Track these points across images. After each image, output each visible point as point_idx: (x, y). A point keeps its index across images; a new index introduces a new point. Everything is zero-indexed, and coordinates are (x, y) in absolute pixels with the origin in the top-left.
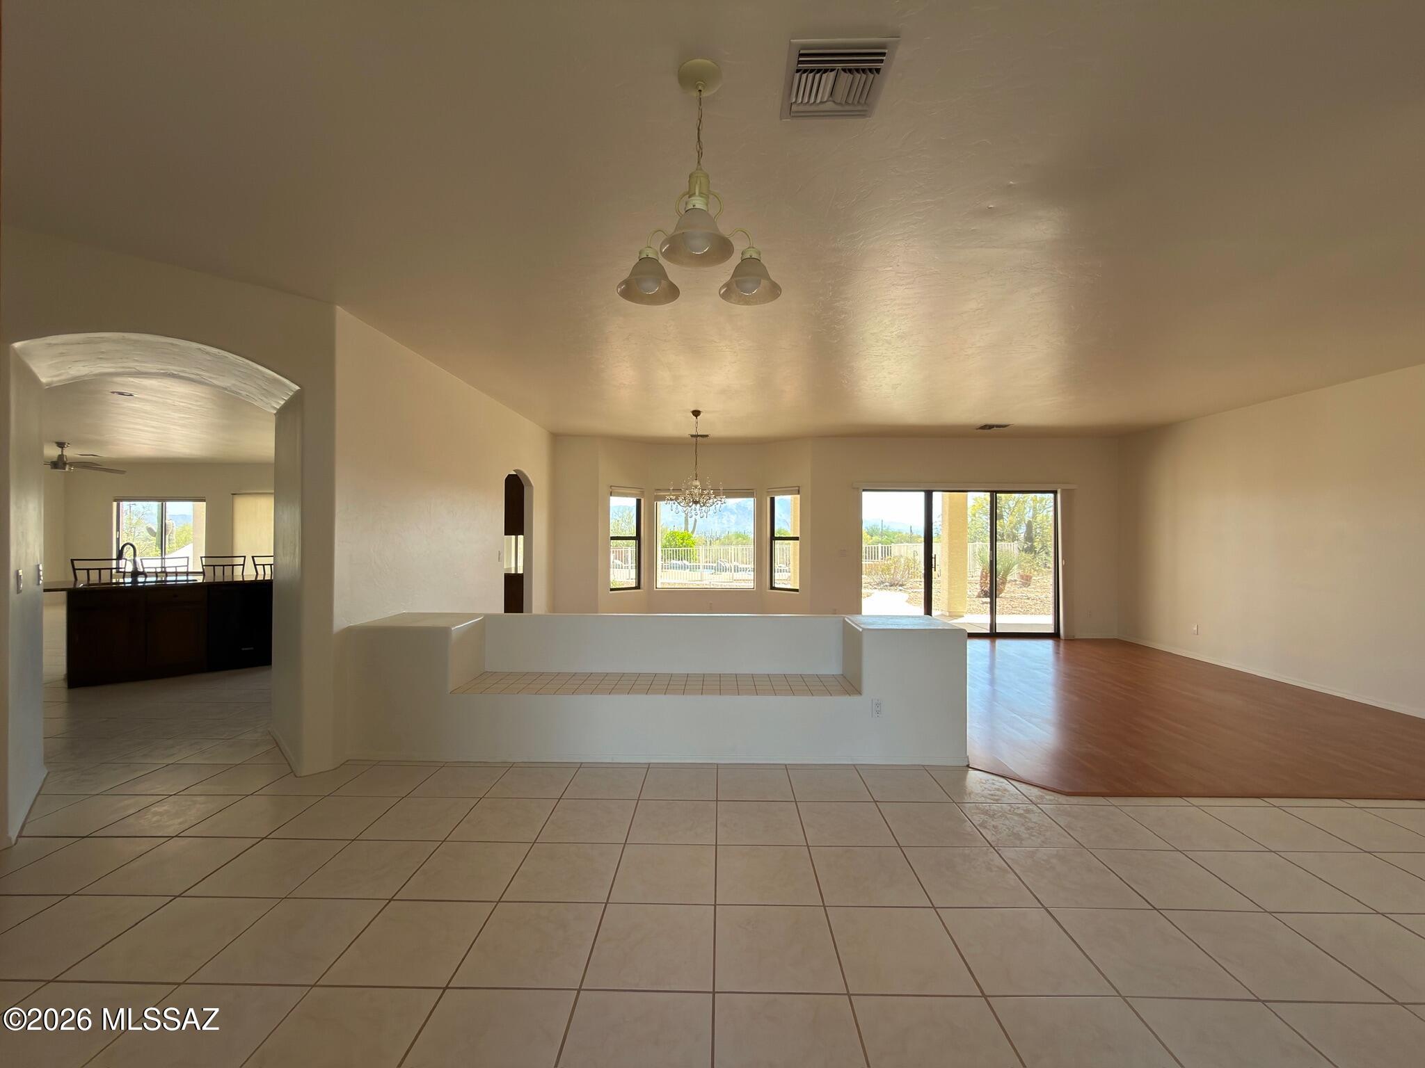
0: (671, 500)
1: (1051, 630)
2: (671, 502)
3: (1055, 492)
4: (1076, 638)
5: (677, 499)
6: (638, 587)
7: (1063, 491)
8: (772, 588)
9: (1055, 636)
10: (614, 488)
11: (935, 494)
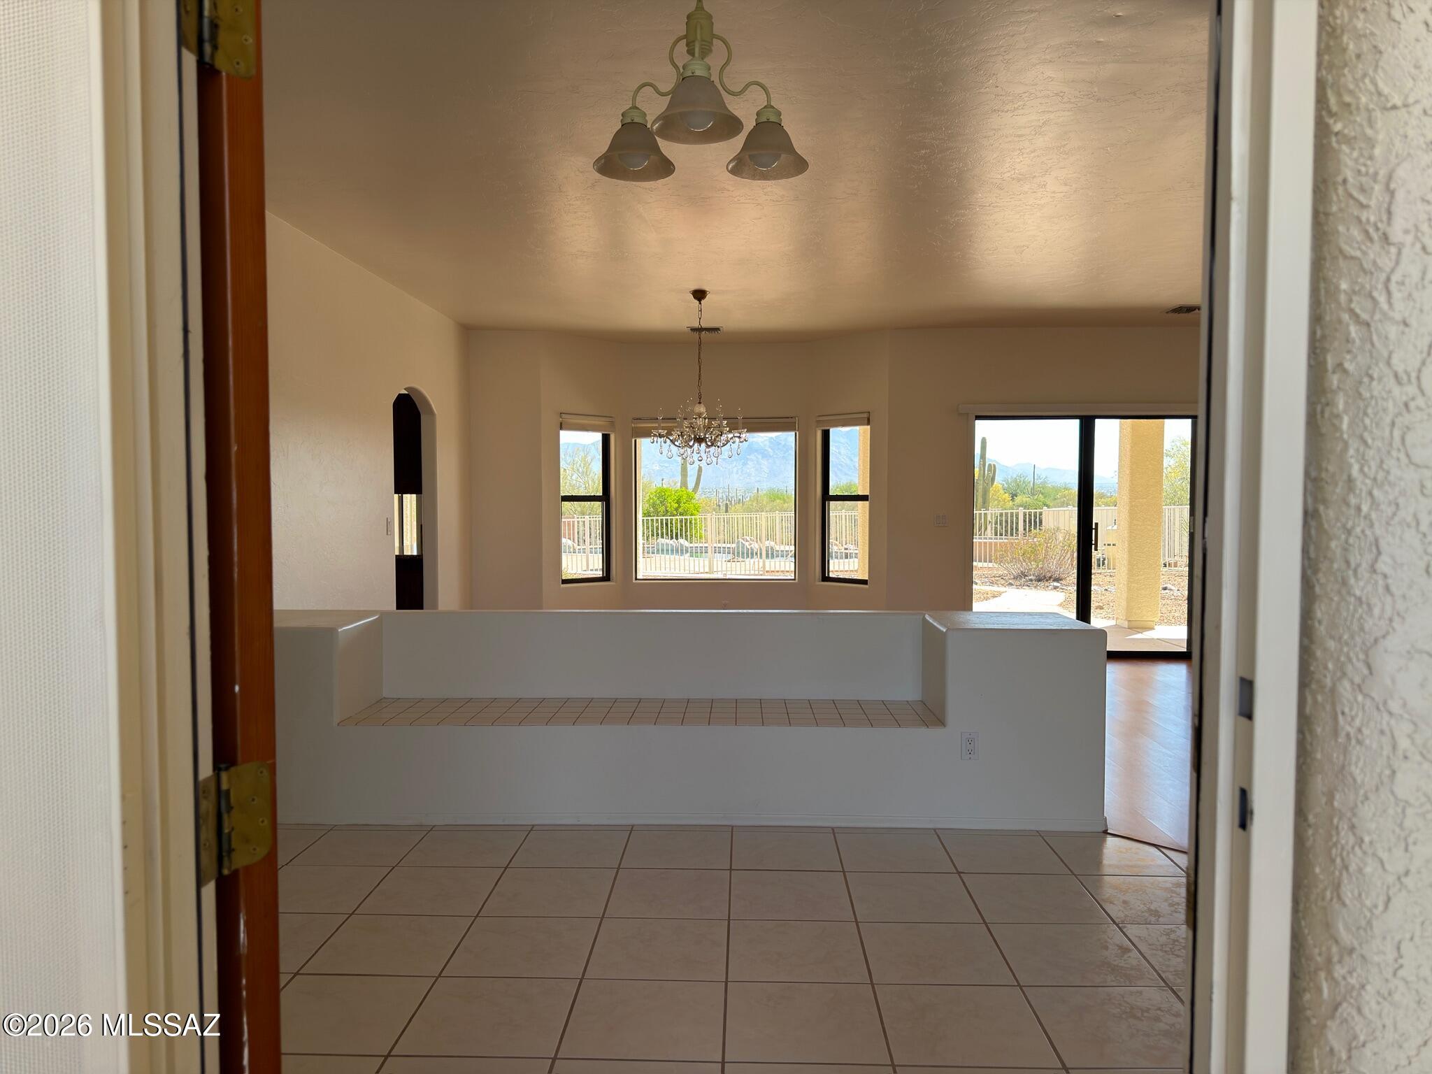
0: (661, 436)
2: (659, 440)
5: (669, 434)
6: (606, 577)
8: (825, 578)
10: (563, 416)
11: (1098, 421)
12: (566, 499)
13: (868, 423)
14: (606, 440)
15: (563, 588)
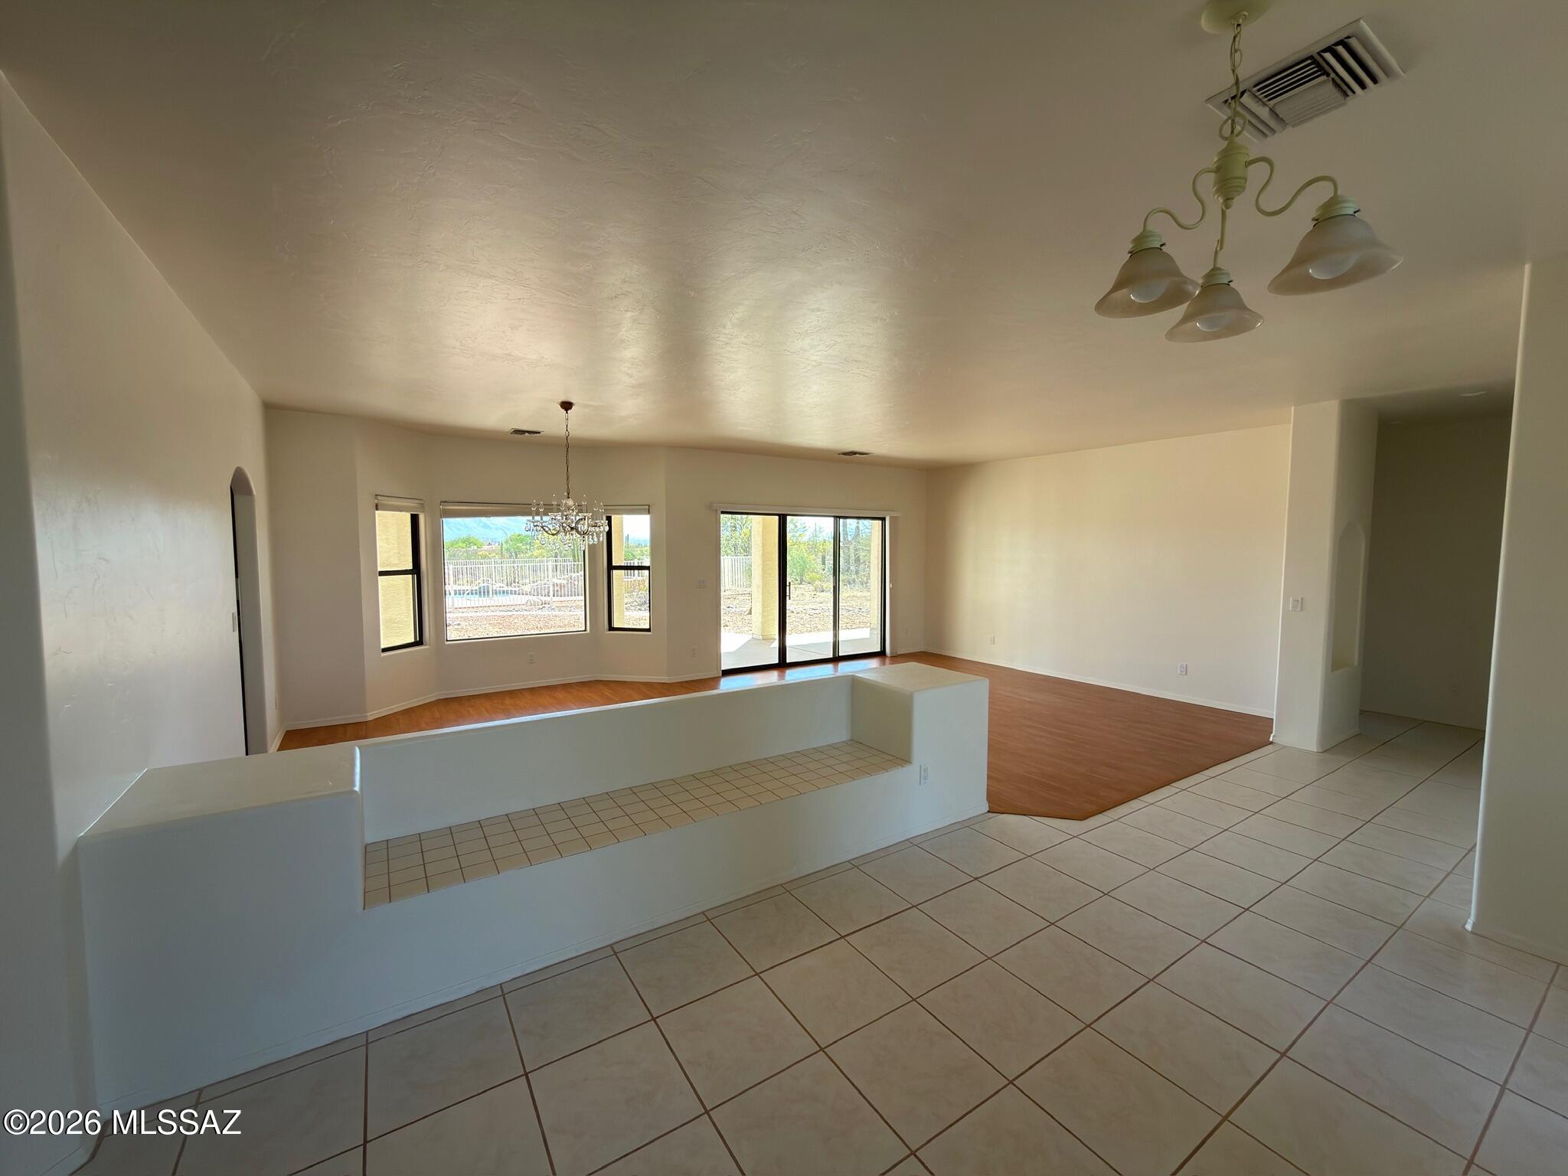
1: (878, 649)
3: (883, 519)
4: (899, 653)
6: (419, 642)
7: (891, 518)
8: (611, 628)
9: (881, 654)
10: (380, 498)
11: (788, 517)
12: (382, 573)
13: (649, 513)
14: (415, 519)
15: (384, 657)
